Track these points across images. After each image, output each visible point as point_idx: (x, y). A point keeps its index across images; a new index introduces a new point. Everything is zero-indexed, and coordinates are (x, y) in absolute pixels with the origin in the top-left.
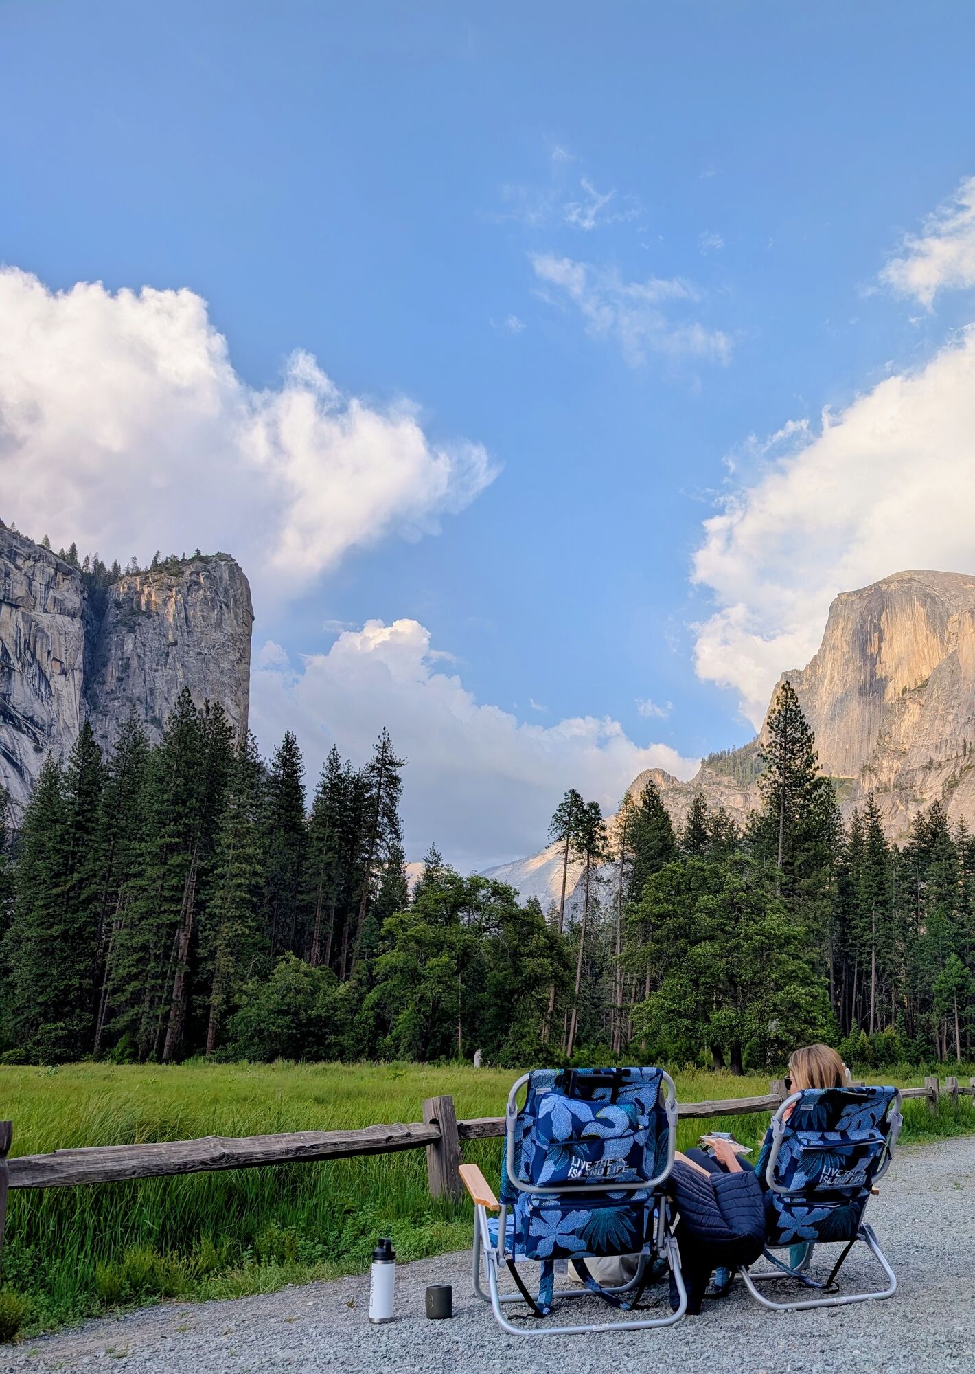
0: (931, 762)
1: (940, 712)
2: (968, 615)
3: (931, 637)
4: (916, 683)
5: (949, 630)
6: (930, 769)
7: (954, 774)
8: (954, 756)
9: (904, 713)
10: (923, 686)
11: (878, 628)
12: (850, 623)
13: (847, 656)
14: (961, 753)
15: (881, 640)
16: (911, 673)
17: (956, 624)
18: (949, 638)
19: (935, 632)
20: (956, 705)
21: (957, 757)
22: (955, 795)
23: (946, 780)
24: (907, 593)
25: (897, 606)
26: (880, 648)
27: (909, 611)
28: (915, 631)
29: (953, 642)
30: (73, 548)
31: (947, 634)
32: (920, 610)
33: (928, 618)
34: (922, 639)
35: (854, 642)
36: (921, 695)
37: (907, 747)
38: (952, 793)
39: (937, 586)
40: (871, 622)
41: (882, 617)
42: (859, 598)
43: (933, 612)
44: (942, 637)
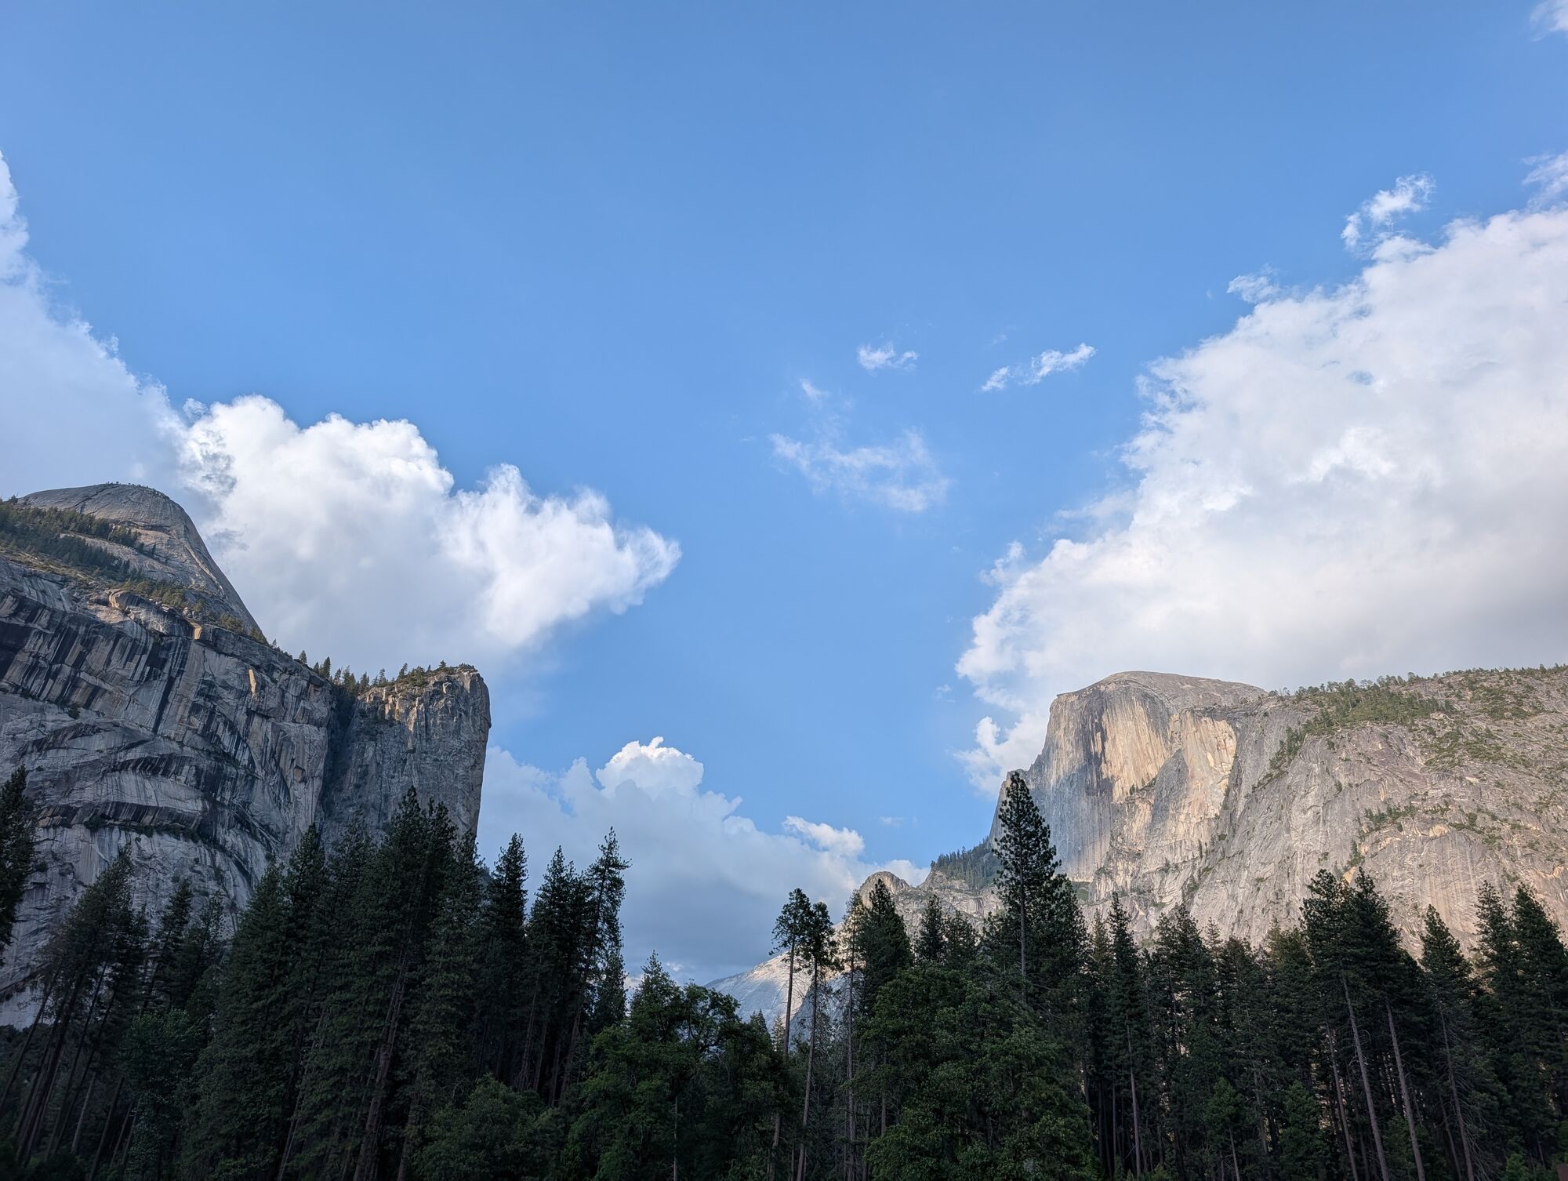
0: (1167, 864)
1: (1171, 811)
2: (1188, 714)
3: (1153, 736)
4: (1143, 782)
5: (1171, 729)
6: (1167, 871)
7: (1192, 876)
8: (1190, 857)
9: (1134, 813)
10: (1150, 785)
11: (1100, 728)
12: (1071, 723)
13: (1071, 756)
14: (1197, 854)
15: (1104, 739)
16: (1137, 772)
17: (1178, 723)
18: (1172, 738)
19: (1157, 731)
20: (1187, 804)
21: (1194, 859)
22: (1196, 899)
23: (1185, 883)
24: (1126, 694)
25: (1117, 706)
26: (1103, 748)
27: (1130, 711)
28: (1137, 730)
29: (1177, 741)
30: (328, 662)
31: (1169, 733)
32: (1140, 710)
33: (1149, 718)
34: (1145, 738)
35: (1077, 742)
36: (1149, 794)
37: (1140, 848)
38: (1192, 897)
39: (1155, 686)
40: (1093, 721)
41: (1103, 717)
42: (1079, 699)
43: (1154, 711)
44: (1165, 736)
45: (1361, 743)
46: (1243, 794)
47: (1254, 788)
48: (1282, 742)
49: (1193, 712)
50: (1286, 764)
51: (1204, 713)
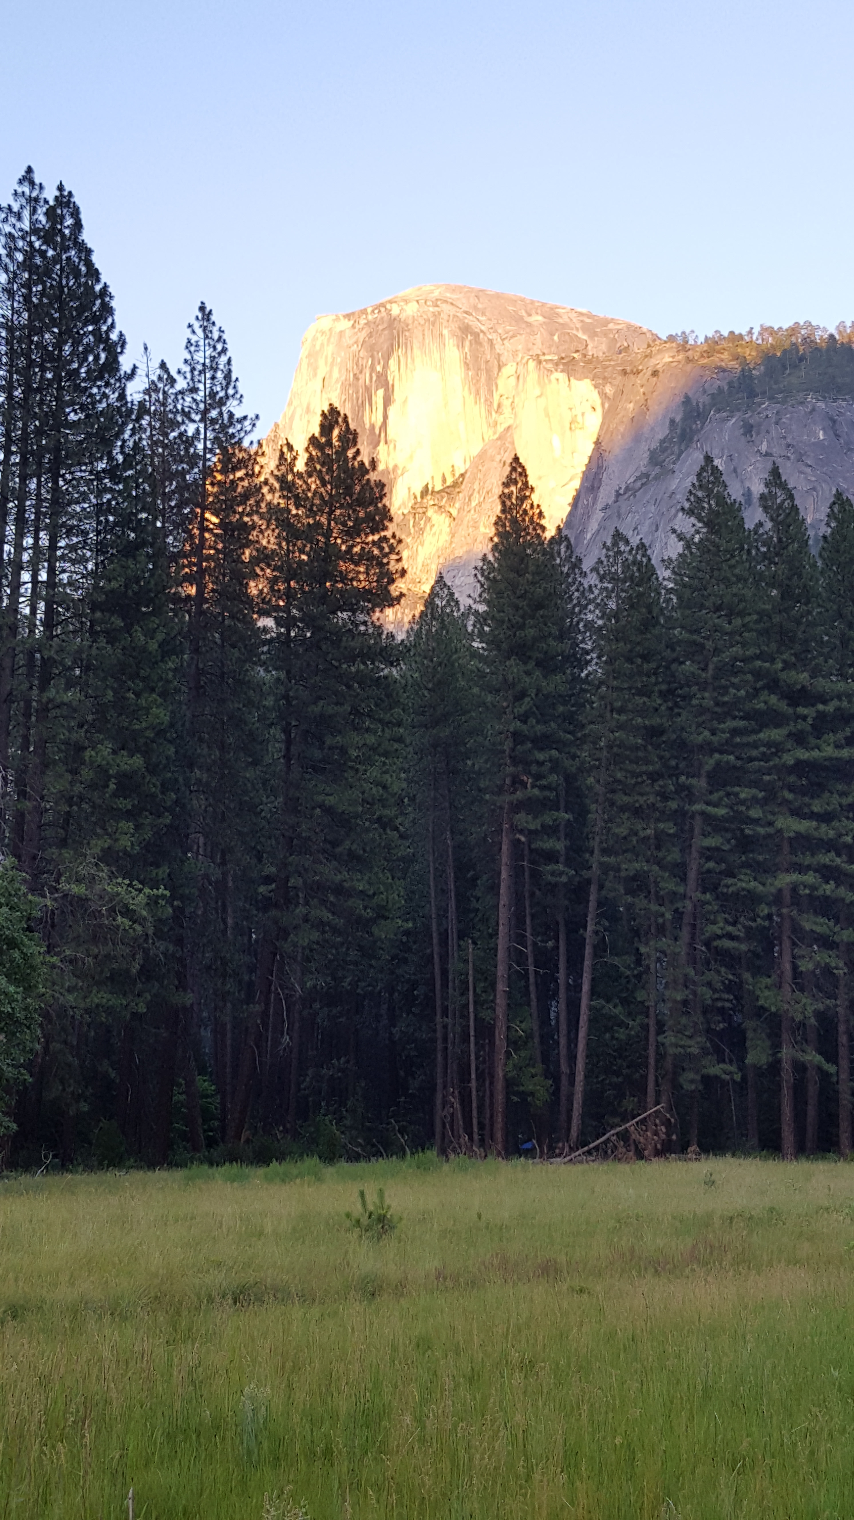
2: (532, 364)
3: (470, 399)
4: (444, 480)
5: (501, 391)
9: (422, 530)
10: (455, 484)
11: (383, 381)
12: (336, 370)
15: (387, 401)
16: (436, 462)
17: (513, 380)
18: (499, 406)
19: (478, 393)
24: (434, 323)
25: (416, 344)
26: (385, 417)
27: (436, 356)
28: (444, 389)
29: (507, 409)
31: (496, 397)
32: (453, 353)
33: (467, 368)
34: (455, 404)
36: (452, 500)
39: (483, 314)
40: (373, 368)
41: (391, 362)
42: (353, 326)
43: (476, 358)
44: (489, 403)
45: (794, 427)
46: (599, 505)
47: (618, 495)
48: (672, 421)
49: (540, 362)
50: (674, 457)
51: (557, 364)
